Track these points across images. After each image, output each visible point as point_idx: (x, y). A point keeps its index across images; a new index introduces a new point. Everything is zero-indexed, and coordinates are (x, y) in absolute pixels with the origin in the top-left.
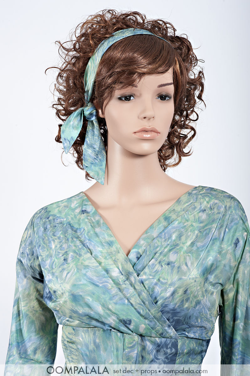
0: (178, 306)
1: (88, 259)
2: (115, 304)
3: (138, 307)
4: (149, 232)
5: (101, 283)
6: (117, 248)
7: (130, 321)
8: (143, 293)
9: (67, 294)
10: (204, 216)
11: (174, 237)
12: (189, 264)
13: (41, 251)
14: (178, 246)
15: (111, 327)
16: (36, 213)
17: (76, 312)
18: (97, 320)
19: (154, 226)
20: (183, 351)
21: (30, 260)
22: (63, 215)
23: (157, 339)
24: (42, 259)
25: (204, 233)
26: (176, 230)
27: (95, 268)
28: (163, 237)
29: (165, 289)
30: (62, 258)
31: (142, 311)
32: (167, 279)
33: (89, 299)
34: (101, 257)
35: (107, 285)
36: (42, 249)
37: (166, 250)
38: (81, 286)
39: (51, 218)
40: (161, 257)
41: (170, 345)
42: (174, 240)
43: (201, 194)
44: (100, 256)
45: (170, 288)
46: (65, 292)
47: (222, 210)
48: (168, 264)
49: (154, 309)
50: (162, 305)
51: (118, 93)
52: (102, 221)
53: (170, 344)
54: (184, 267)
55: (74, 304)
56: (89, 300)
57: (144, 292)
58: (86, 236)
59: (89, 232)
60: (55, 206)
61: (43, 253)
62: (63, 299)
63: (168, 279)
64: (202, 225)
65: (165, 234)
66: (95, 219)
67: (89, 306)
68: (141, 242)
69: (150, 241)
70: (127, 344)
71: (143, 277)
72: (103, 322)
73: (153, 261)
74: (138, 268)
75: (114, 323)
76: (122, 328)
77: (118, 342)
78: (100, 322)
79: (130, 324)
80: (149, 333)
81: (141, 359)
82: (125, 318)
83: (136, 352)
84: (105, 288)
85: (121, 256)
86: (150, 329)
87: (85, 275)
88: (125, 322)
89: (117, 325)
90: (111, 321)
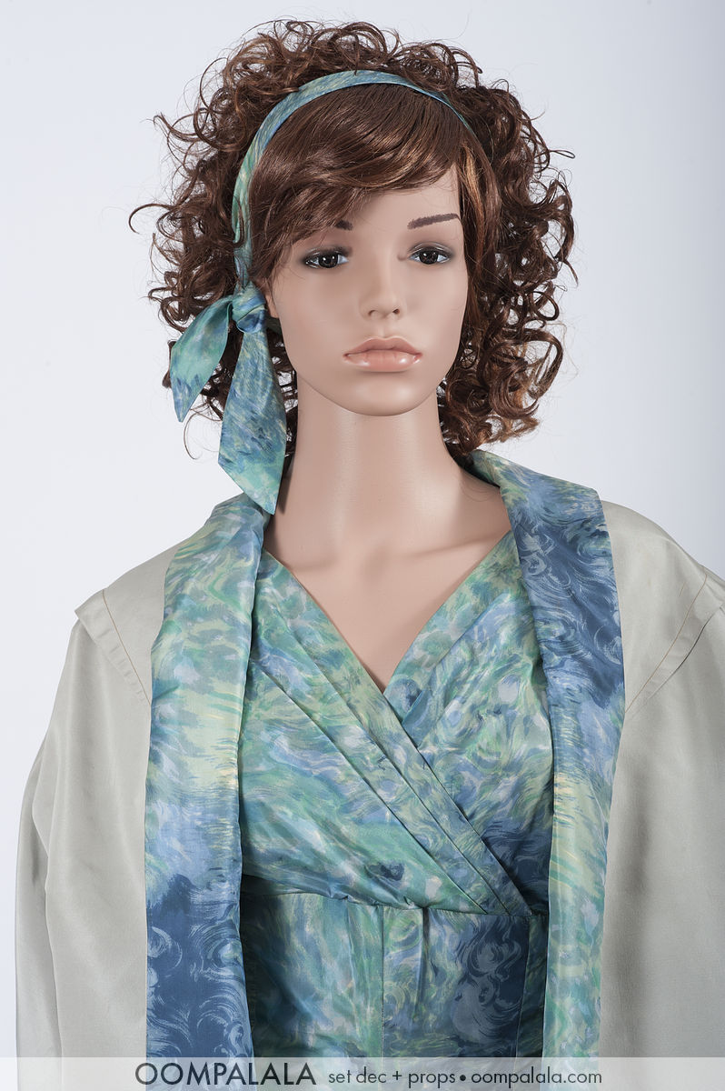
0: (528, 825)
1: (277, 701)
2: (356, 823)
3: (421, 829)
4: (435, 626)
5: (315, 768)
6: (351, 671)
8: (433, 790)
11: (504, 637)
14: (518, 661)
19: (448, 608)
23: (474, 917)
26: (508, 618)
27: (296, 726)
28: (476, 637)
29: (493, 780)
31: (431, 841)
32: (498, 754)
34: (310, 696)
35: (332, 770)
37: (487, 673)
41: (507, 935)
42: (505, 647)
44: (309, 694)
45: (508, 776)
48: (498, 712)
49: (465, 834)
50: (485, 824)
52: (304, 599)
53: (508, 932)
54: (541, 721)
56: (285, 814)
57: (435, 788)
59: (273, 631)
63: (500, 753)
65: (480, 629)
66: (284, 594)
67: (284, 831)
68: (418, 653)
69: (440, 651)
70: (394, 936)
71: (430, 749)
72: (323, 877)
73: (454, 704)
74: (415, 728)
75: (356, 875)
76: (378, 891)
77: (367, 932)
78: (316, 876)
79: (397, 878)
80: (451, 900)
81: (432, 975)
82: (385, 861)
83: (419, 955)
84: (327, 780)
85: (365, 692)
86: (458, 888)
87: (270, 746)
88: (386, 872)
89: (363, 882)
90: (348, 870)
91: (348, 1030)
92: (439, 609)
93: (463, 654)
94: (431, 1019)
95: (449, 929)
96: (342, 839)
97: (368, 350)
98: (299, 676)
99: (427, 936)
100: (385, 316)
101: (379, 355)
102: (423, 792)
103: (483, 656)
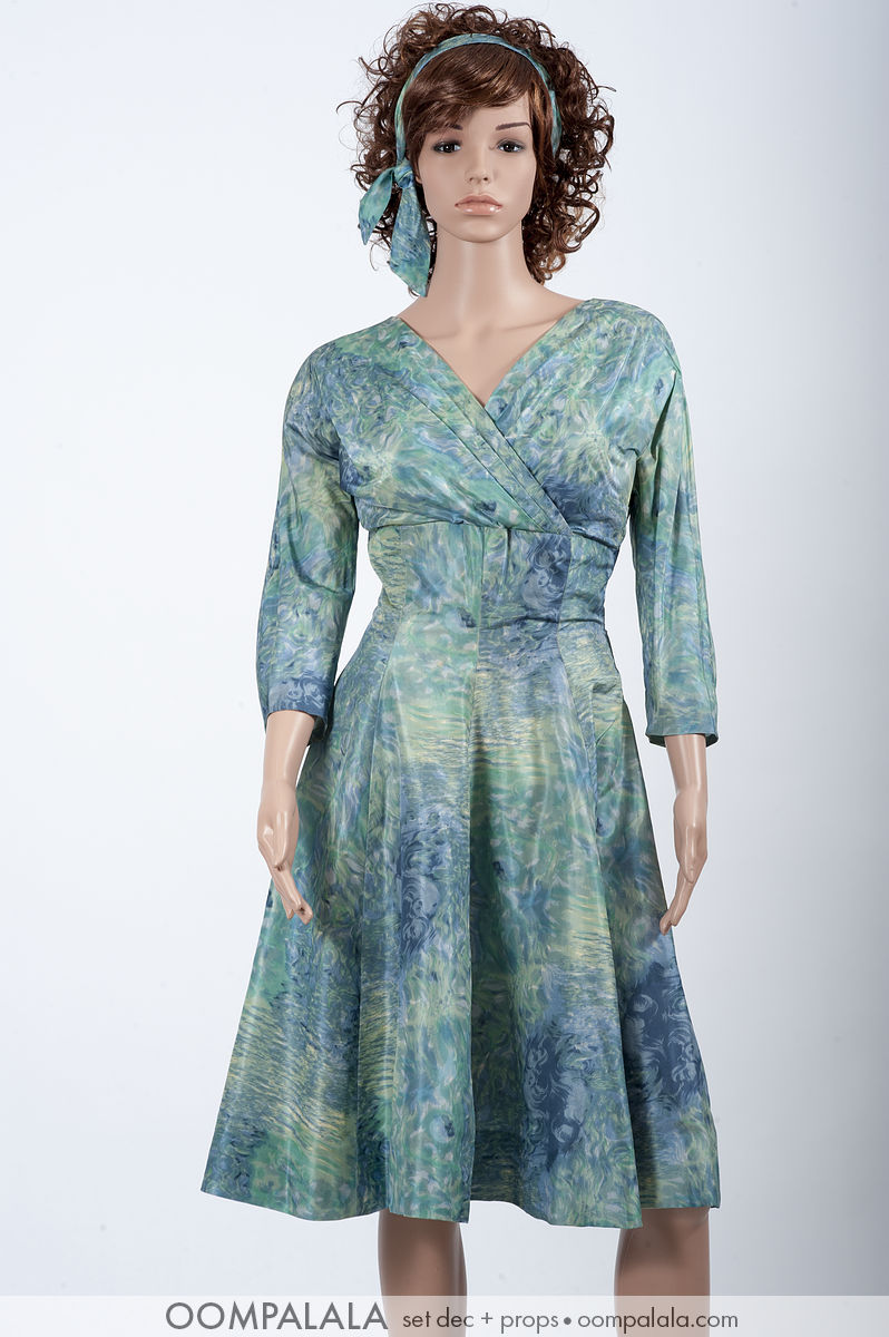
0: (571, 480)
2: (468, 479)
3: (506, 482)
4: (517, 369)
5: (445, 448)
6: (465, 396)
7: (494, 504)
9: (390, 467)
10: (604, 344)
11: (558, 375)
12: (585, 414)
13: (335, 409)
14: (566, 388)
15: (462, 517)
16: (315, 352)
17: (405, 496)
18: (439, 506)
19: (525, 359)
20: (579, 556)
21: (313, 425)
22: (365, 354)
23: (537, 534)
24: (339, 422)
25: (607, 369)
26: (561, 365)
27: (433, 425)
28: (541, 374)
29: (549, 452)
30: (376, 416)
33: (427, 473)
34: (441, 409)
35: (455, 449)
36: (336, 406)
37: (546, 394)
38: (413, 454)
39: (344, 358)
40: (539, 405)
42: (560, 380)
43: (598, 311)
45: (557, 450)
46: (385, 466)
47: (634, 333)
48: (552, 414)
50: (544, 479)
51: (430, 142)
52: (436, 357)
53: (559, 544)
54: (578, 419)
55: (401, 483)
58: (414, 381)
59: (418, 374)
60: (348, 340)
61: (339, 413)
62: (383, 477)
63: (553, 437)
64: (602, 357)
65: (543, 370)
67: (425, 483)
68: (505, 384)
69: (519, 382)
70: (490, 544)
71: (513, 436)
72: (450, 510)
73: (527, 410)
74: (504, 424)
75: (468, 509)
76: (481, 518)
77: (475, 542)
78: (444, 510)
79: (493, 510)
80: (524, 524)
81: (511, 568)
82: (486, 500)
83: (505, 556)
84: (451, 454)
85: (473, 408)
86: (527, 517)
87: (418, 435)
88: (486, 507)
89: (474, 513)
90: (463, 505)
91: (461, 601)
92: (519, 359)
93: (532, 383)
94: (510, 594)
95: (523, 542)
96: (460, 488)
97: (469, 201)
98: (435, 398)
99: (509, 545)
100: (479, 181)
101: (476, 205)
102: (508, 461)
103: (545, 384)
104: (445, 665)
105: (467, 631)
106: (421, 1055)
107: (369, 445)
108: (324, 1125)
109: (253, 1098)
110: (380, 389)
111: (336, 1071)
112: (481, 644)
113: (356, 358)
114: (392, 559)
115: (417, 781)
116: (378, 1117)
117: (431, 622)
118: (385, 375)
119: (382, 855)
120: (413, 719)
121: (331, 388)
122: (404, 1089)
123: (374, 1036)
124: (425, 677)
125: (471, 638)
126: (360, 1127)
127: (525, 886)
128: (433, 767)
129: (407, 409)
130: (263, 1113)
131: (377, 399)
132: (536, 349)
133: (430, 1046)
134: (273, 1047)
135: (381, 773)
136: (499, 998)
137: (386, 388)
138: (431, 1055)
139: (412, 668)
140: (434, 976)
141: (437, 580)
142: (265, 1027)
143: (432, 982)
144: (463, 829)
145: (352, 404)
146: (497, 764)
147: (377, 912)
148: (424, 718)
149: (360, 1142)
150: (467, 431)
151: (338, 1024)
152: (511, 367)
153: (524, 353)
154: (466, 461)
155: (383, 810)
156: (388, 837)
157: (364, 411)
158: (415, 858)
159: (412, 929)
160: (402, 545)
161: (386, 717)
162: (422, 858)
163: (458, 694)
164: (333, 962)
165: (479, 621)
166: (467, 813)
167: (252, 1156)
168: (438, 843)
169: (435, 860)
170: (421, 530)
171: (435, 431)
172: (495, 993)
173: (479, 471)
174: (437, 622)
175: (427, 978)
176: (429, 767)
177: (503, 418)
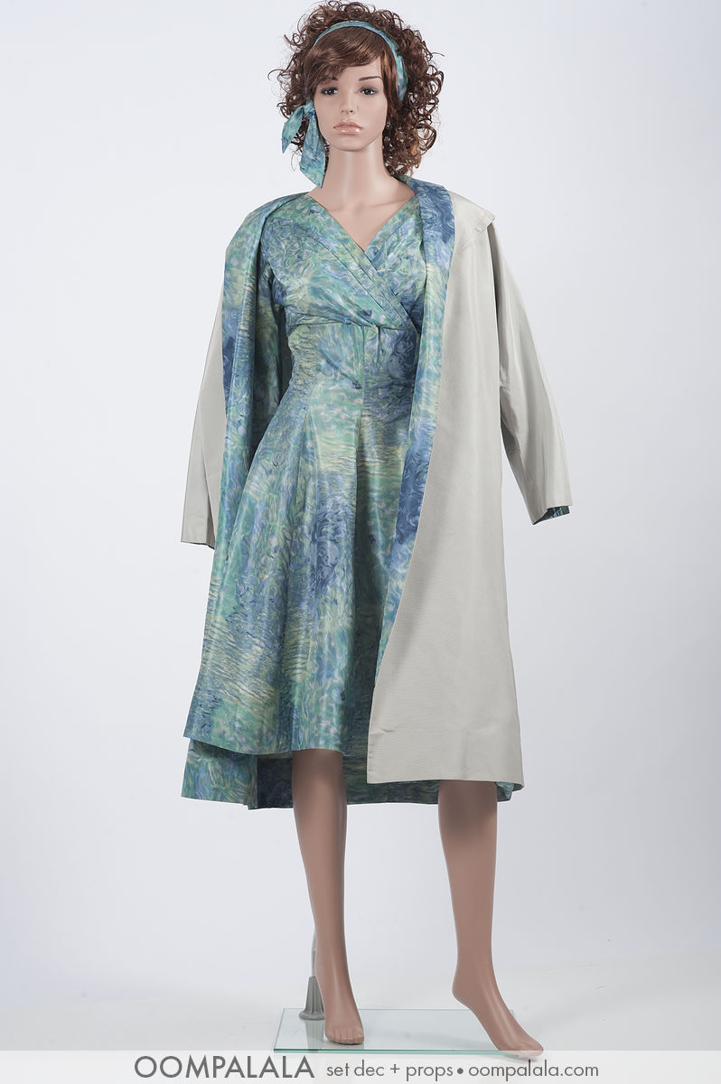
0: (417, 299)
1: (326, 253)
2: (355, 296)
5: (340, 276)
6: (352, 245)
7: (371, 312)
9: (306, 287)
11: (410, 233)
13: (270, 252)
15: (350, 319)
17: (316, 306)
18: (336, 312)
19: (390, 223)
22: (288, 217)
23: (396, 331)
24: (272, 260)
26: (412, 226)
27: (333, 262)
28: (400, 232)
29: (405, 281)
30: (296, 256)
31: (382, 303)
32: (407, 272)
33: (329, 292)
34: (338, 252)
35: (346, 277)
36: (271, 250)
37: (403, 245)
38: (321, 279)
39: (275, 220)
40: (400, 251)
42: (411, 236)
45: (411, 280)
48: (407, 258)
49: (394, 300)
50: (402, 297)
51: (319, 88)
52: (333, 220)
53: (409, 338)
55: (313, 297)
57: (383, 284)
58: (320, 234)
61: (273, 255)
65: (401, 230)
67: (328, 298)
68: (377, 238)
69: (386, 237)
70: (368, 337)
71: (382, 270)
72: (343, 315)
73: (391, 254)
74: (377, 263)
75: (354, 315)
76: (363, 320)
77: (359, 336)
78: (339, 316)
79: (370, 315)
80: (388, 324)
81: (381, 352)
82: (366, 310)
83: (377, 344)
84: (345, 280)
85: (357, 252)
86: (391, 320)
87: (324, 268)
88: (365, 313)
89: (357, 317)
90: (352, 312)
91: (352, 373)
92: (385, 223)
93: (394, 238)
94: (381, 368)
95: (388, 336)
96: (349, 301)
97: (342, 125)
98: (334, 245)
99: (379, 338)
100: (347, 113)
101: (346, 127)
102: (379, 285)
103: (402, 238)
104: (343, 411)
105: (356, 391)
106: (326, 649)
107: (292, 273)
108: (264, 695)
109: (214, 678)
110: (299, 239)
111: (274, 662)
112: (365, 399)
113: (282, 220)
114: (304, 345)
115: (326, 482)
116: (291, 693)
117: (334, 385)
118: (302, 231)
119: (303, 529)
120: (324, 445)
121: (268, 240)
122: (315, 671)
123: (293, 642)
124: (331, 418)
125: (360, 395)
126: (281, 698)
127: (388, 550)
128: (336, 474)
129: (316, 252)
130: (220, 688)
131: (297, 245)
132: (396, 217)
133: (333, 644)
134: (227, 647)
135: (305, 478)
136: (369, 620)
137: (303, 239)
138: (333, 650)
139: (322, 413)
140: (336, 602)
141: (337, 358)
142: (222, 634)
143: (334, 606)
144: (351, 512)
145: (281, 249)
146: (373, 474)
147: (298, 565)
148: (329, 444)
149: (280, 707)
150: (354, 266)
151: (276, 633)
152: (380, 228)
153: (388, 219)
154: (353, 285)
155: (305, 501)
156: (308, 518)
157: (289, 253)
158: (324, 530)
159: (322, 573)
160: (312, 337)
161: (309, 444)
162: (329, 529)
163: (351, 430)
164: (275, 594)
165: (363, 386)
166: (354, 503)
167: (213, 714)
168: (338, 520)
169: (336, 531)
170: (324, 328)
171: (335, 266)
172: (367, 617)
173: (361, 291)
174: (337, 385)
175: (331, 603)
176: (333, 474)
177: (376, 259)
